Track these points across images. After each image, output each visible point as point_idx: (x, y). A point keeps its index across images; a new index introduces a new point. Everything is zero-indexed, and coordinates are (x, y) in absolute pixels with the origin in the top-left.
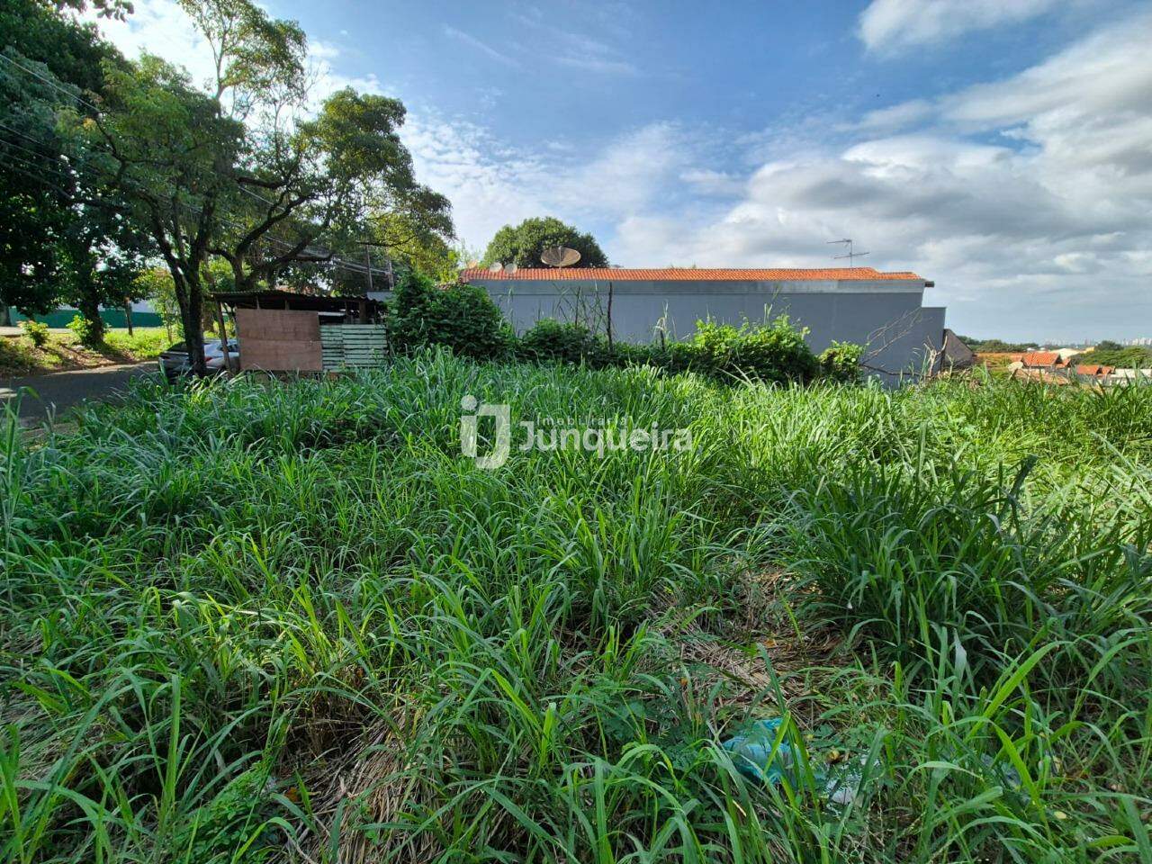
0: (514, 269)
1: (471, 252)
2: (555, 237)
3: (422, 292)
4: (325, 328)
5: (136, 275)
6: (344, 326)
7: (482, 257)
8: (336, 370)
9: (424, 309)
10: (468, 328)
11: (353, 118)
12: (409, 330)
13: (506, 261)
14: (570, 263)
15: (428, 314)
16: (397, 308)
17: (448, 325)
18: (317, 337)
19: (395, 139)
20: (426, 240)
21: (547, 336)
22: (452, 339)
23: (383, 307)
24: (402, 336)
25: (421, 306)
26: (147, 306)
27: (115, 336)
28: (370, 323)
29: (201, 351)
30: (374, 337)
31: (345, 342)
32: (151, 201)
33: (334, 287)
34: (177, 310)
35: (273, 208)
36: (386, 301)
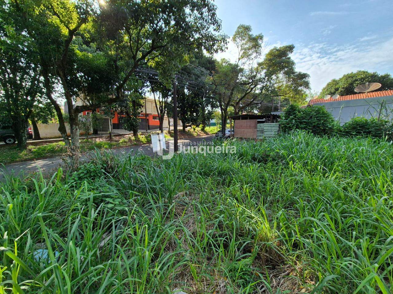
0: (337, 97)
1: (313, 93)
2: (362, 79)
3: (295, 110)
4: (259, 125)
5: (213, 113)
6: (265, 124)
7: (319, 94)
8: (261, 138)
9: (295, 117)
10: (314, 123)
11: (275, 56)
12: (288, 124)
13: (332, 94)
14: (373, 90)
15: (297, 118)
16: (284, 117)
17: (304, 122)
18: (256, 127)
19: (289, 58)
20: (297, 92)
21: (358, 125)
22: (306, 127)
23: (279, 117)
24: (285, 127)
25: (294, 115)
26: (214, 121)
27: (207, 129)
28: (274, 122)
29: (225, 132)
30: (275, 127)
31: (264, 129)
32: (220, 94)
33: (259, 112)
34: (221, 121)
35: (247, 91)
36: (280, 115)
